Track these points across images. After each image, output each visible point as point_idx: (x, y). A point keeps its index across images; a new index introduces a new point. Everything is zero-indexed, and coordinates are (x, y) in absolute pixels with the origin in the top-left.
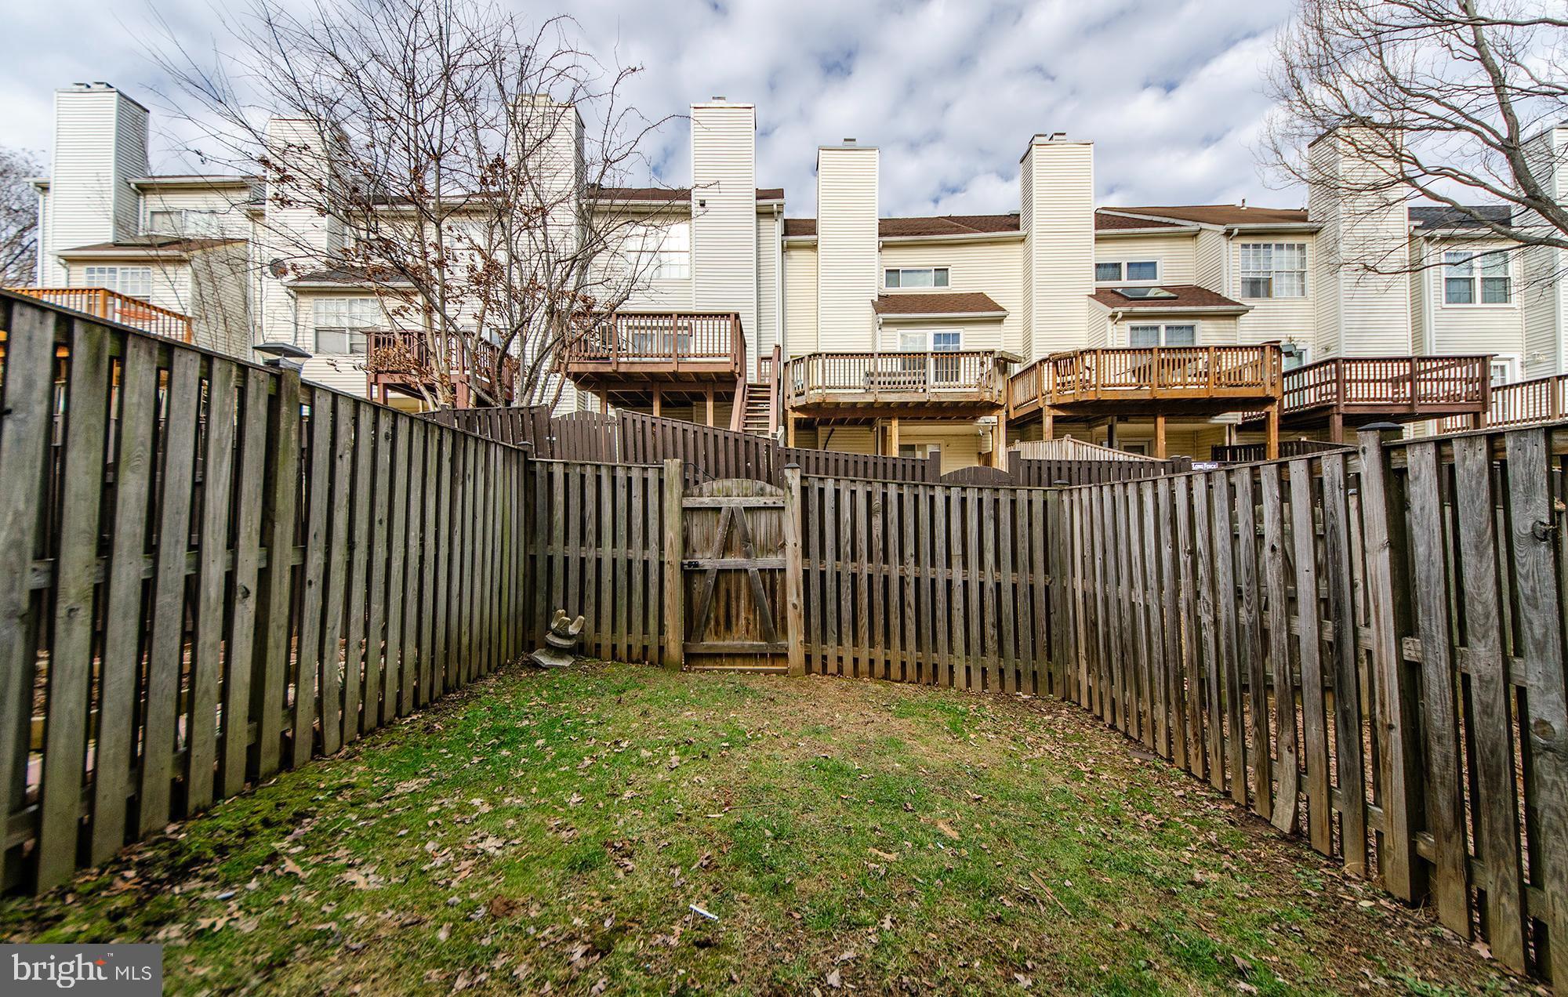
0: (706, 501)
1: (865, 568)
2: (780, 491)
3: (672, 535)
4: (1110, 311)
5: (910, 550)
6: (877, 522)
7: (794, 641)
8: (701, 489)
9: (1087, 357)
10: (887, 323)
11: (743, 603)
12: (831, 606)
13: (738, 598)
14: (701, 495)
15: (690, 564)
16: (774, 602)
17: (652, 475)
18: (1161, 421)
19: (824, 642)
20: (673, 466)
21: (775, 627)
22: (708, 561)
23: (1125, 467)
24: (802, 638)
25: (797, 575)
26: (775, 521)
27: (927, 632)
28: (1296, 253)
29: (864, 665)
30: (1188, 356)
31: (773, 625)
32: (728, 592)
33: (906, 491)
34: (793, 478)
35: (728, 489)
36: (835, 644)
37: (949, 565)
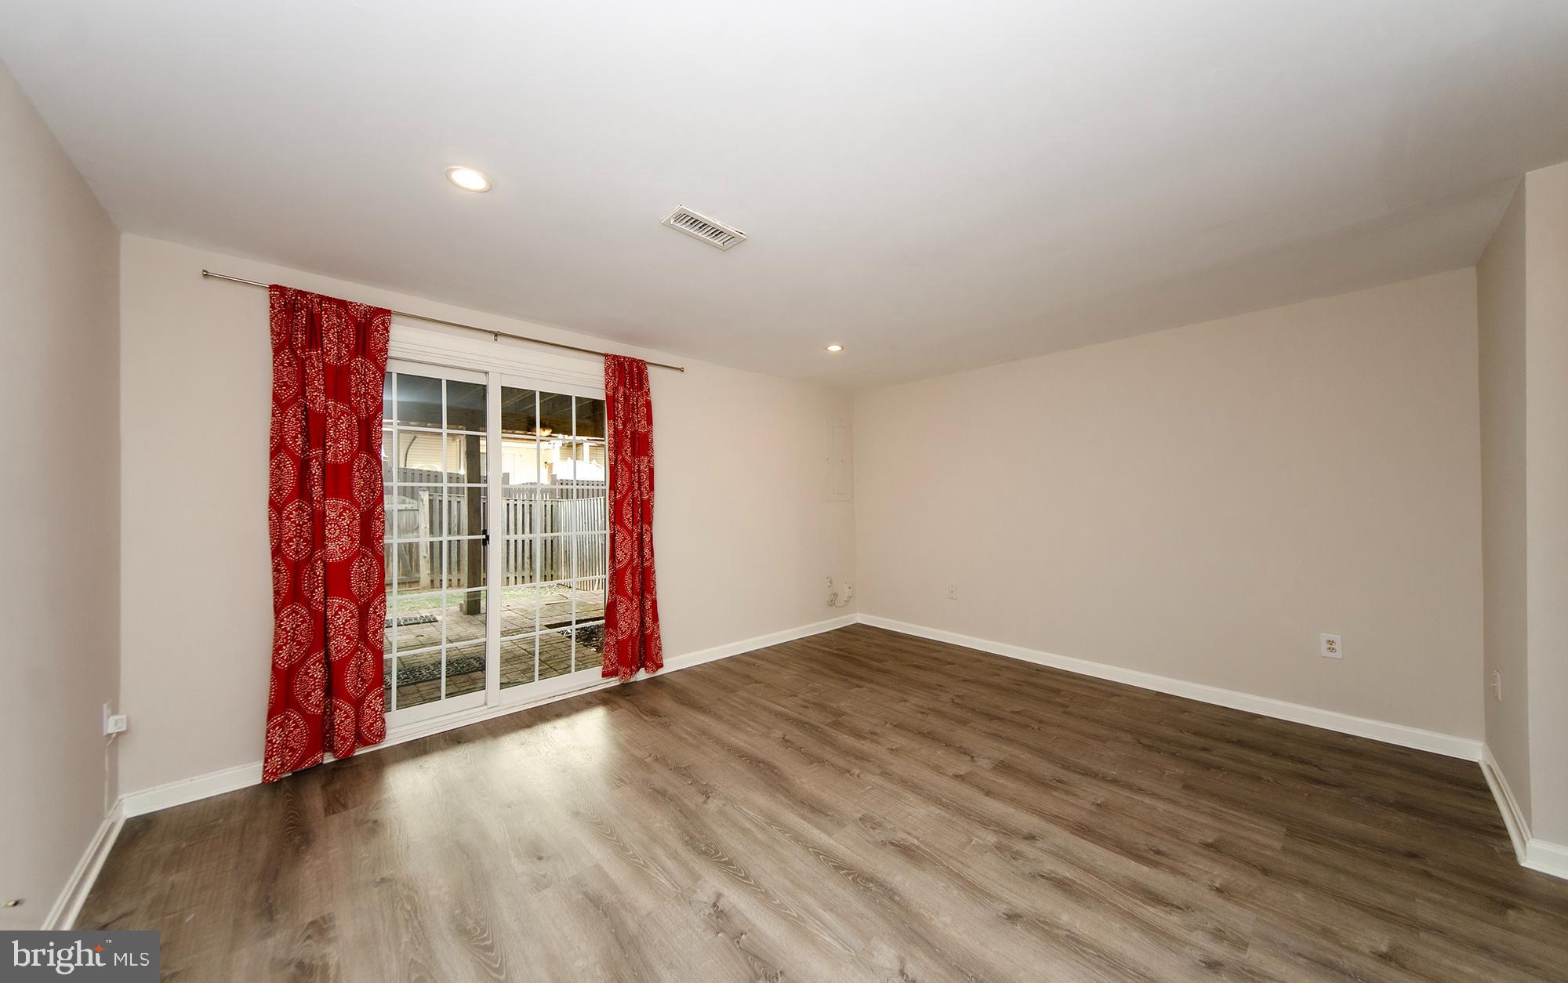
1: (445, 538)
2: (415, 502)
7: (424, 574)
16: (411, 556)
19: (441, 573)
21: (412, 568)
24: (429, 571)
25: (426, 544)
34: (425, 496)
36: (447, 573)
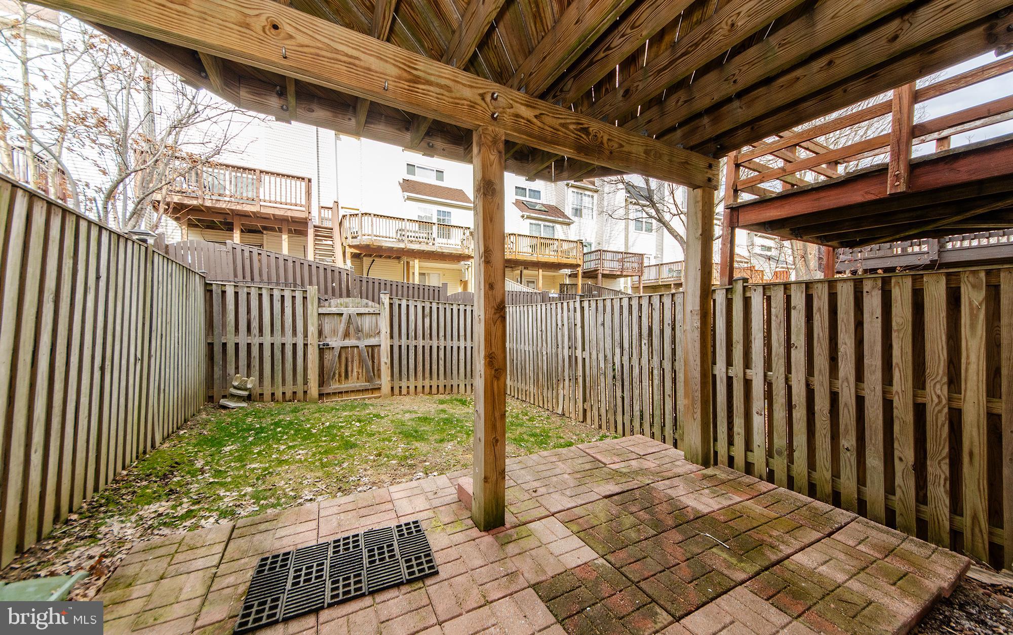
0: (334, 310)
2: (378, 306)
3: (312, 329)
4: (521, 214)
5: (442, 333)
6: (427, 321)
7: (385, 381)
8: (330, 303)
9: (512, 237)
10: (409, 198)
11: (356, 364)
12: (404, 362)
13: (352, 361)
14: (330, 306)
15: (324, 345)
16: (373, 362)
17: (299, 295)
18: (540, 271)
19: (401, 380)
20: (312, 291)
21: (374, 375)
22: (336, 342)
23: (526, 294)
24: (389, 378)
25: (387, 347)
26: (374, 321)
27: (448, 371)
28: (590, 198)
29: (420, 389)
30: (551, 242)
31: (373, 373)
32: (347, 359)
33: (440, 306)
34: (385, 299)
35: (347, 303)
36: (406, 380)
37: (459, 340)
